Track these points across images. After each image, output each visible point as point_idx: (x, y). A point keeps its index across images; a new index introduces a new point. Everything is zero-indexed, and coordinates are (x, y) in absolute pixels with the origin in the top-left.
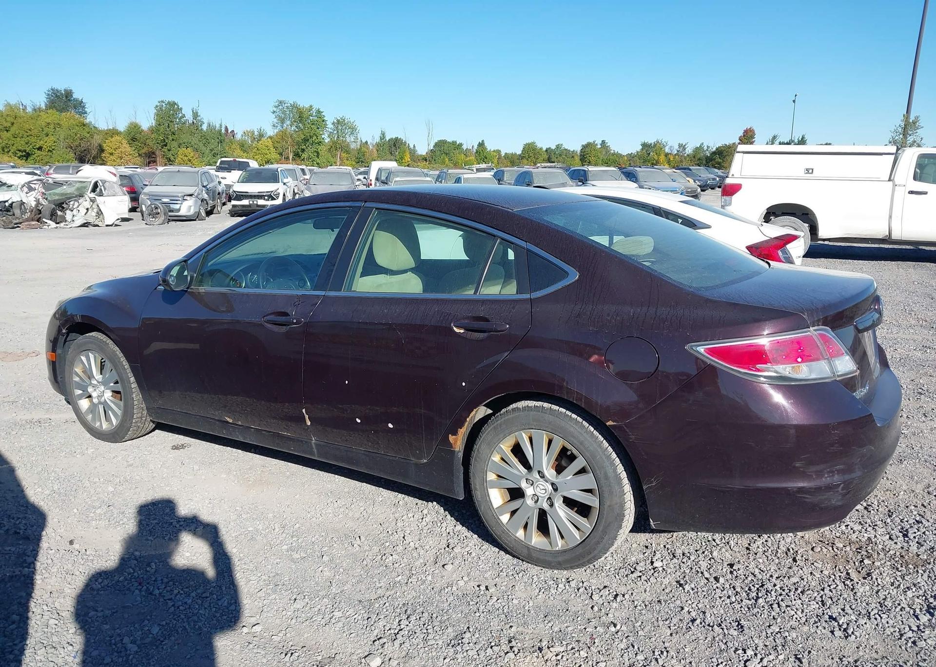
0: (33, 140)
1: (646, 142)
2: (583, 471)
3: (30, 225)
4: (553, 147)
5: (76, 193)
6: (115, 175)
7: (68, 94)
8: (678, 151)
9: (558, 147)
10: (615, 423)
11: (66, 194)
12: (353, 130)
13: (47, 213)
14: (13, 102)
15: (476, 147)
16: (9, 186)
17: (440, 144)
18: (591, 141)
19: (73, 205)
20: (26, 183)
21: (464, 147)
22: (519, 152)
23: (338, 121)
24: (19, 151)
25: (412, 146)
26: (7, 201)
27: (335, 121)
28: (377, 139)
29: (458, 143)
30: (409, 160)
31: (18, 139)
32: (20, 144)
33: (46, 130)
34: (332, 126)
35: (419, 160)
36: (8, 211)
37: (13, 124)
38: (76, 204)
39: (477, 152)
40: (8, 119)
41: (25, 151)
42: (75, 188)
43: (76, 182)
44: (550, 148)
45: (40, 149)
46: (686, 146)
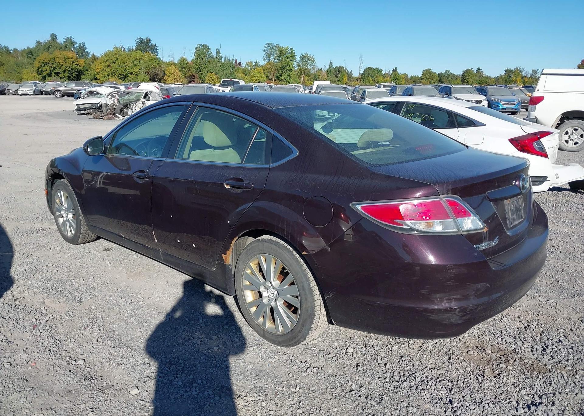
0: (128, 68)
1: (509, 69)
2: (292, 284)
3: (108, 117)
4: (443, 72)
5: (135, 99)
6: (158, 88)
7: (148, 41)
8: (531, 75)
9: (446, 72)
10: (307, 254)
11: (129, 100)
12: (312, 61)
13: (118, 110)
14: (118, 46)
15: (391, 72)
16: (101, 95)
17: (368, 70)
18: (470, 68)
19: (133, 106)
20: (110, 93)
21: (384, 72)
22: (420, 76)
23: (303, 56)
24: (121, 75)
25: (350, 72)
26: (99, 103)
27: (302, 56)
28: (327, 67)
29: (379, 69)
30: (347, 80)
31: (120, 68)
32: (121, 71)
33: (135, 62)
34: (299, 59)
35: (354, 80)
36: (99, 109)
37: (117, 59)
38: (135, 105)
39: (391, 75)
40: (115, 56)
41: (123, 75)
42: (135, 96)
43: (136, 92)
44: (441, 73)
45: (131, 73)
46: (538, 72)
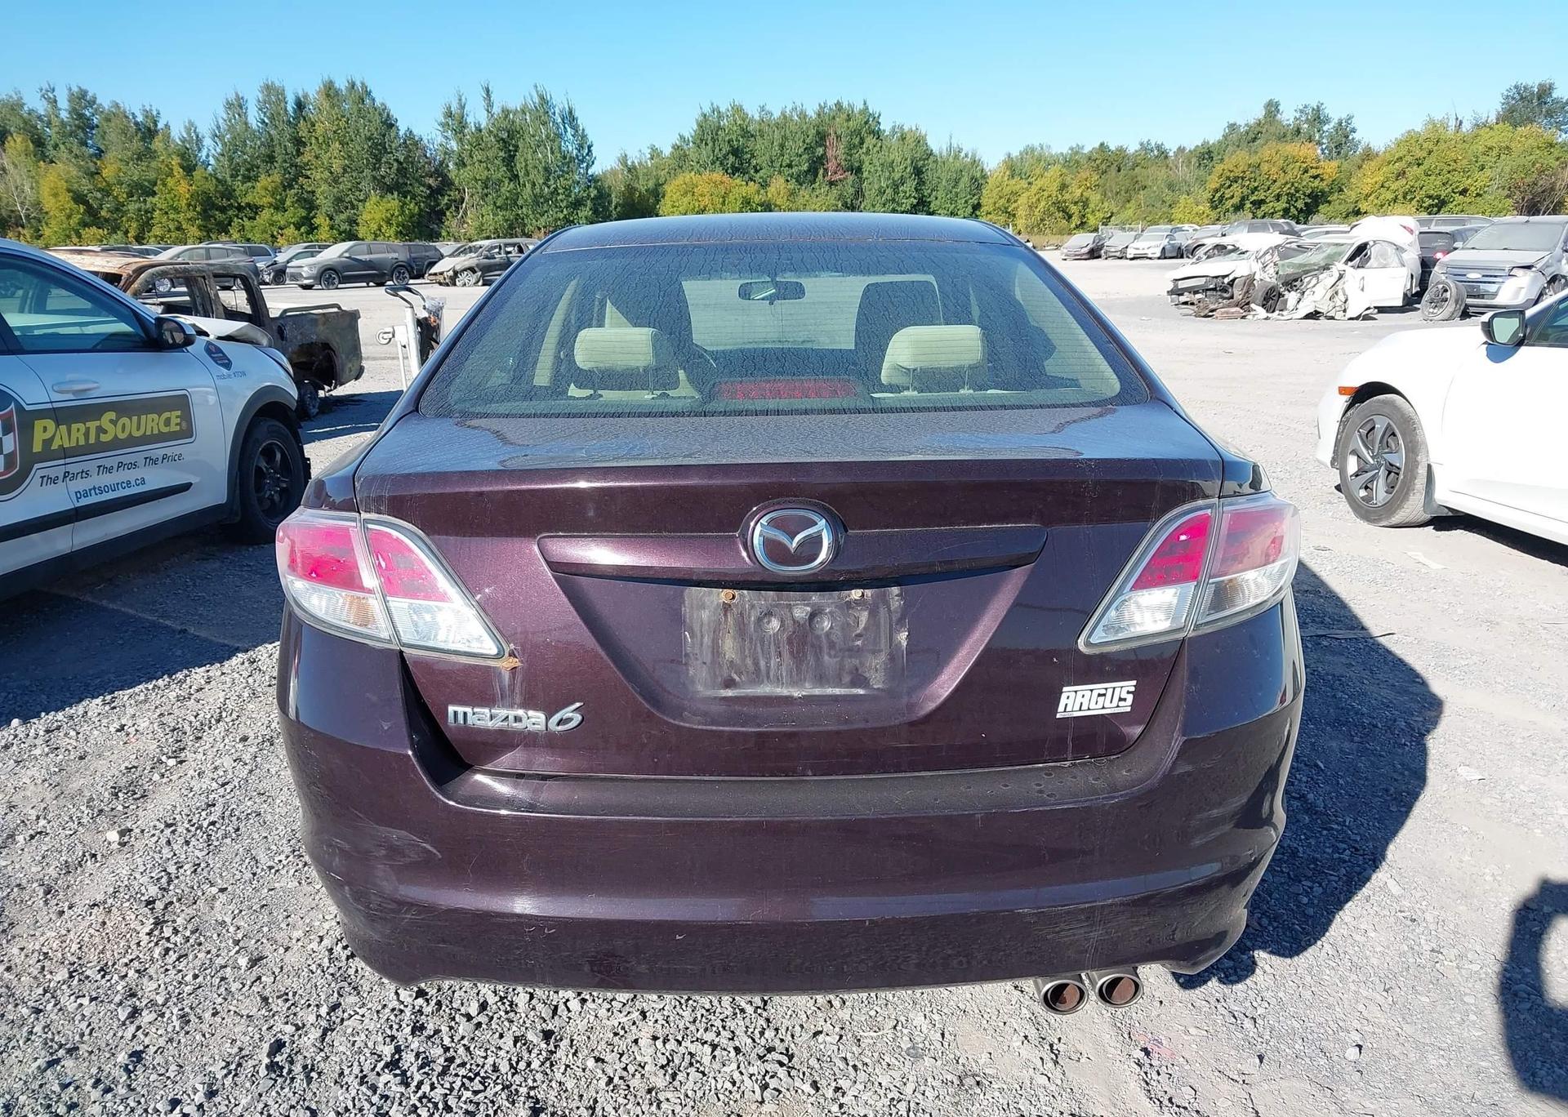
0: (1456, 177)
3: (1227, 313)
5: (1322, 264)
7: (1545, 91)
13: (1260, 294)
14: (1438, 116)
19: (1309, 283)
24: (1430, 197)
31: (1433, 177)
32: (1433, 186)
33: (1482, 159)
37: (1430, 153)
38: (1314, 281)
40: (1425, 145)
41: (1438, 197)
45: (1464, 192)
